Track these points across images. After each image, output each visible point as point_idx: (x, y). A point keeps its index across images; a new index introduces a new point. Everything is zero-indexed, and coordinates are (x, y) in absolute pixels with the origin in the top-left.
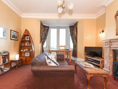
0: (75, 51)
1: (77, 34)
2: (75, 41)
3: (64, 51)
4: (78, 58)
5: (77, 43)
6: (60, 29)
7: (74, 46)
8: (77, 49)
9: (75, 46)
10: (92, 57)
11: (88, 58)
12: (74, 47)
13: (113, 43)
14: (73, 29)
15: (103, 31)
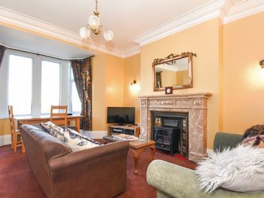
0: (87, 117)
1: (91, 81)
2: (86, 94)
3: (64, 119)
4: (93, 132)
5: (91, 100)
6: (43, 62)
7: (83, 106)
8: (91, 113)
9: (87, 106)
10: (120, 125)
11: (113, 128)
12: (83, 109)
13: (151, 102)
14: (82, 67)
15: (135, 82)
